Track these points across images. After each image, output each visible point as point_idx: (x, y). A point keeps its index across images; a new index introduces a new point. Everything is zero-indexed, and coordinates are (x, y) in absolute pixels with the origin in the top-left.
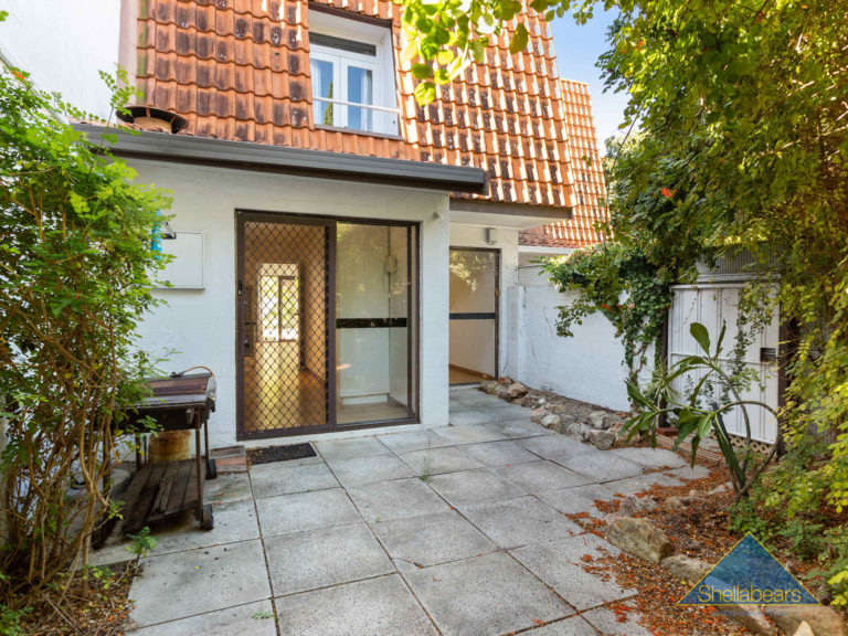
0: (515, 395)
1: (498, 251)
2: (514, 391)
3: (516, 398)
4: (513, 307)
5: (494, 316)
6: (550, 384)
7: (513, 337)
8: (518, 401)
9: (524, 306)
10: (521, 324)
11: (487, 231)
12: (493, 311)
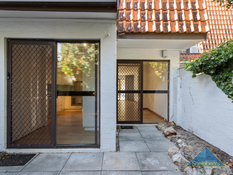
0: (168, 134)
1: (169, 61)
2: (168, 131)
3: (168, 135)
4: (175, 88)
5: (167, 92)
6: (192, 128)
7: (175, 102)
8: (169, 137)
9: (181, 87)
10: (179, 96)
11: (162, 51)
12: (167, 89)
